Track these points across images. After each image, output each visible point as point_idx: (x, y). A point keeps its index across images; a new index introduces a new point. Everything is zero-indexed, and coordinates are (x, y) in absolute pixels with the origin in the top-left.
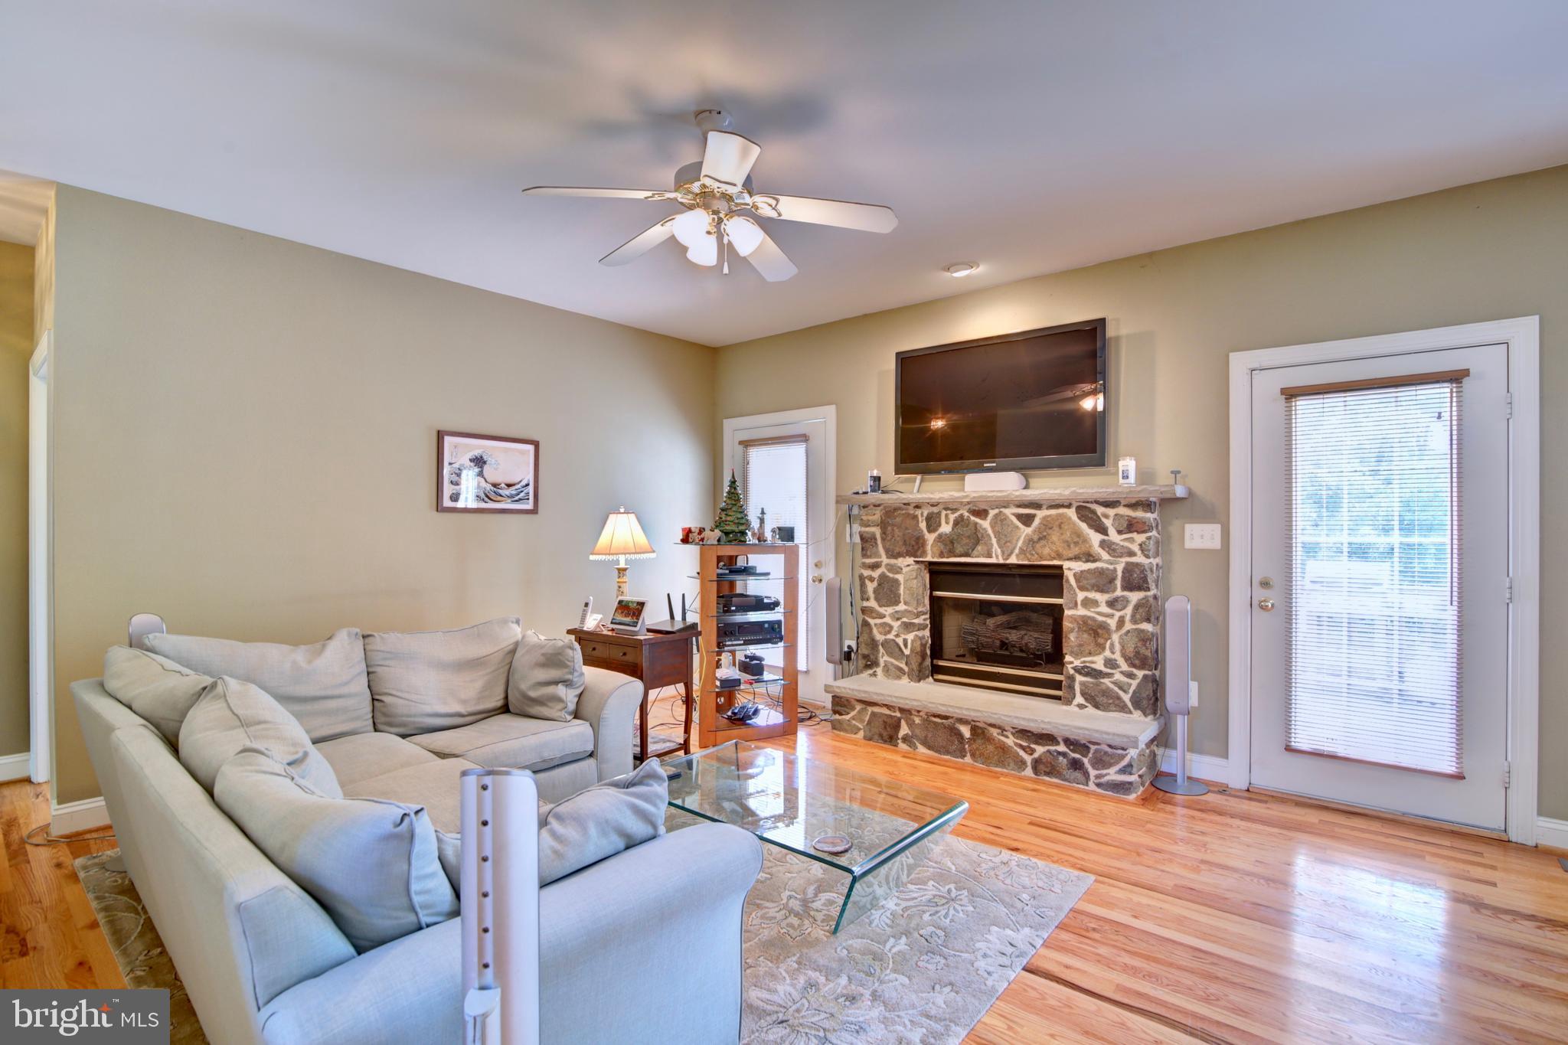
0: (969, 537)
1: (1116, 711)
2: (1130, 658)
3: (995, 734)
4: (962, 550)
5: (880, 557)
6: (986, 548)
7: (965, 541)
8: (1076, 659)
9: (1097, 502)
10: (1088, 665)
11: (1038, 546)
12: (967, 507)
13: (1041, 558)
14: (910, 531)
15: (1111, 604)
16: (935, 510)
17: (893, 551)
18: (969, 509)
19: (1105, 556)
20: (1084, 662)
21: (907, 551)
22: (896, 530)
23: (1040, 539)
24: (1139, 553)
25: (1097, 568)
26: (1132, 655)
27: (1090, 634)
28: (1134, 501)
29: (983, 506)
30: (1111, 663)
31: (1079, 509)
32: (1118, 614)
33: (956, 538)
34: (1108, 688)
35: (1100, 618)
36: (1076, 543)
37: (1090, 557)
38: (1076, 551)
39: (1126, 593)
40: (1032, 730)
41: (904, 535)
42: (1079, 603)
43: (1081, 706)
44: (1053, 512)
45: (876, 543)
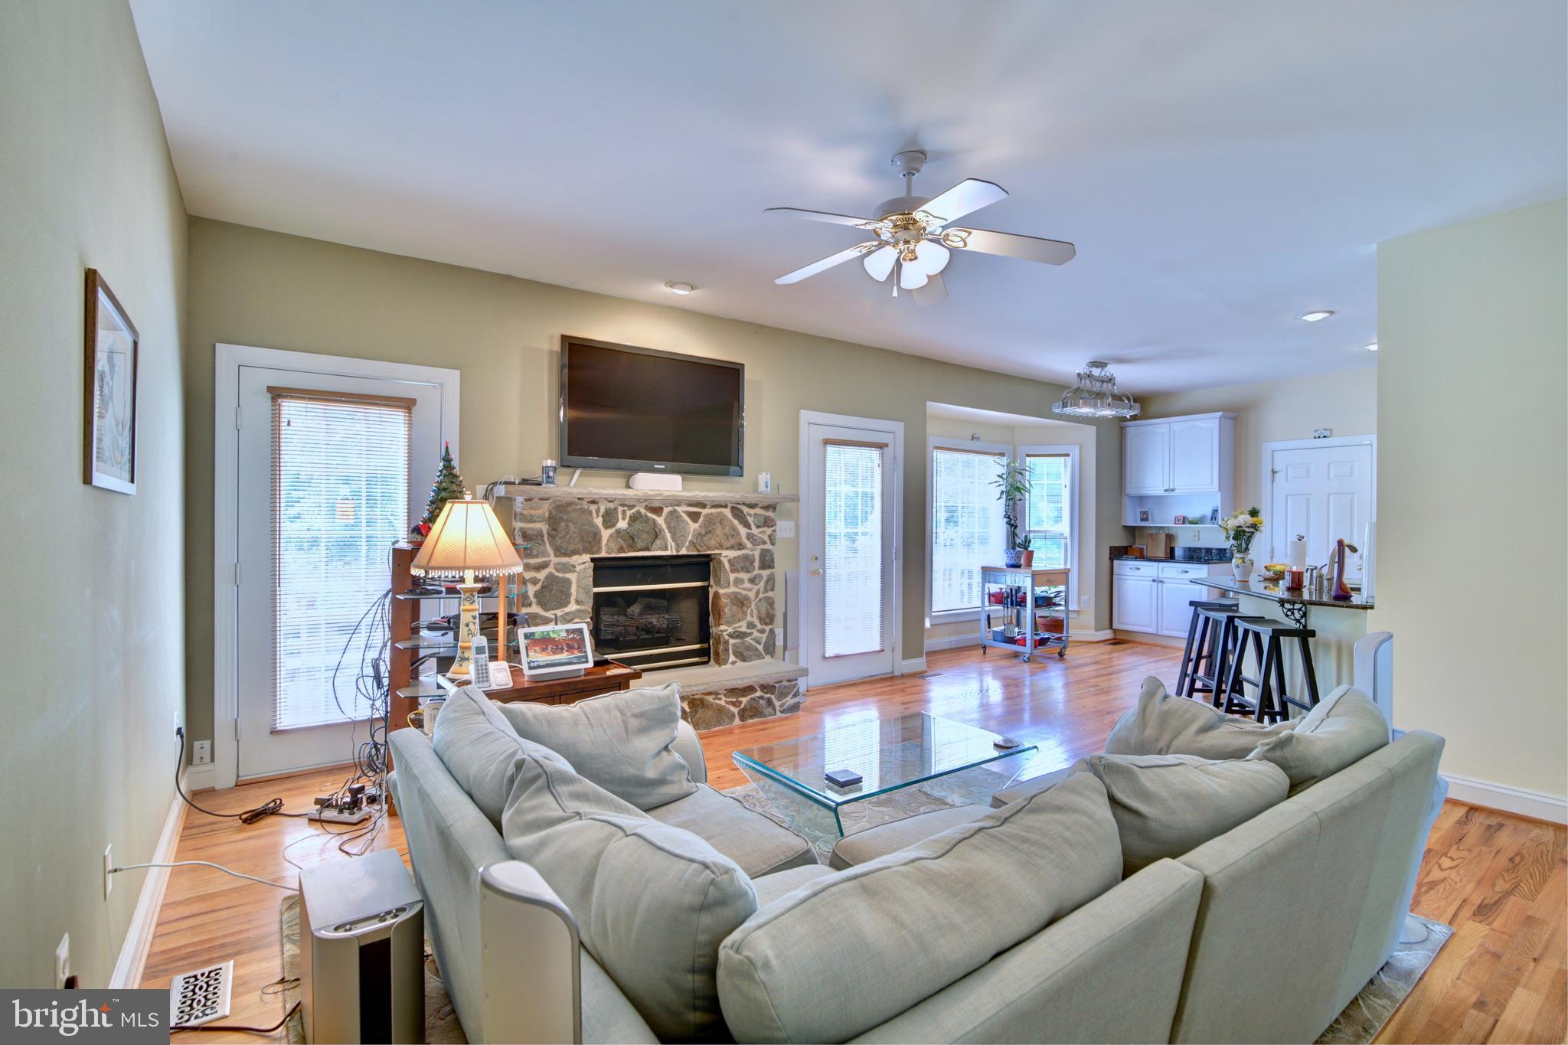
0: (647, 532)
1: (756, 659)
2: (764, 619)
3: (712, 700)
4: (641, 544)
5: (549, 556)
6: (663, 542)
7: (645, 536)
8: (729, 626)
9: (744, 504)
10: (737, 629)
11: (705, 539)
12: (644, 504)
13: (709, 549)
14: (586, 527)
15: (752, 581)
16: (611, 506)
17: (566, 549)
18: (646, 506)
19: (749, 545)
20: (735, 628)
21: (584, 548)
22: (572, 527)
23: (707, 533)
24: (768, 541)
25: (744, 554)
26: (764, 616)
27: (738, 606)
28: (766, 504)
29: (657, 504)
30: (751, 625)
31: (733, 509)
32: (756, 588)
33: (636, 533)
34: (750, 644)
35: (744, 592)
36: (733, 536)
37: (740, 546)
38: (732, 541)
39: (761, 572)
40: (737, 687)
41: (580, 531)
42: (731, 582)
43: (734, 663)
44: (714, 511)
45: (544, 541)
